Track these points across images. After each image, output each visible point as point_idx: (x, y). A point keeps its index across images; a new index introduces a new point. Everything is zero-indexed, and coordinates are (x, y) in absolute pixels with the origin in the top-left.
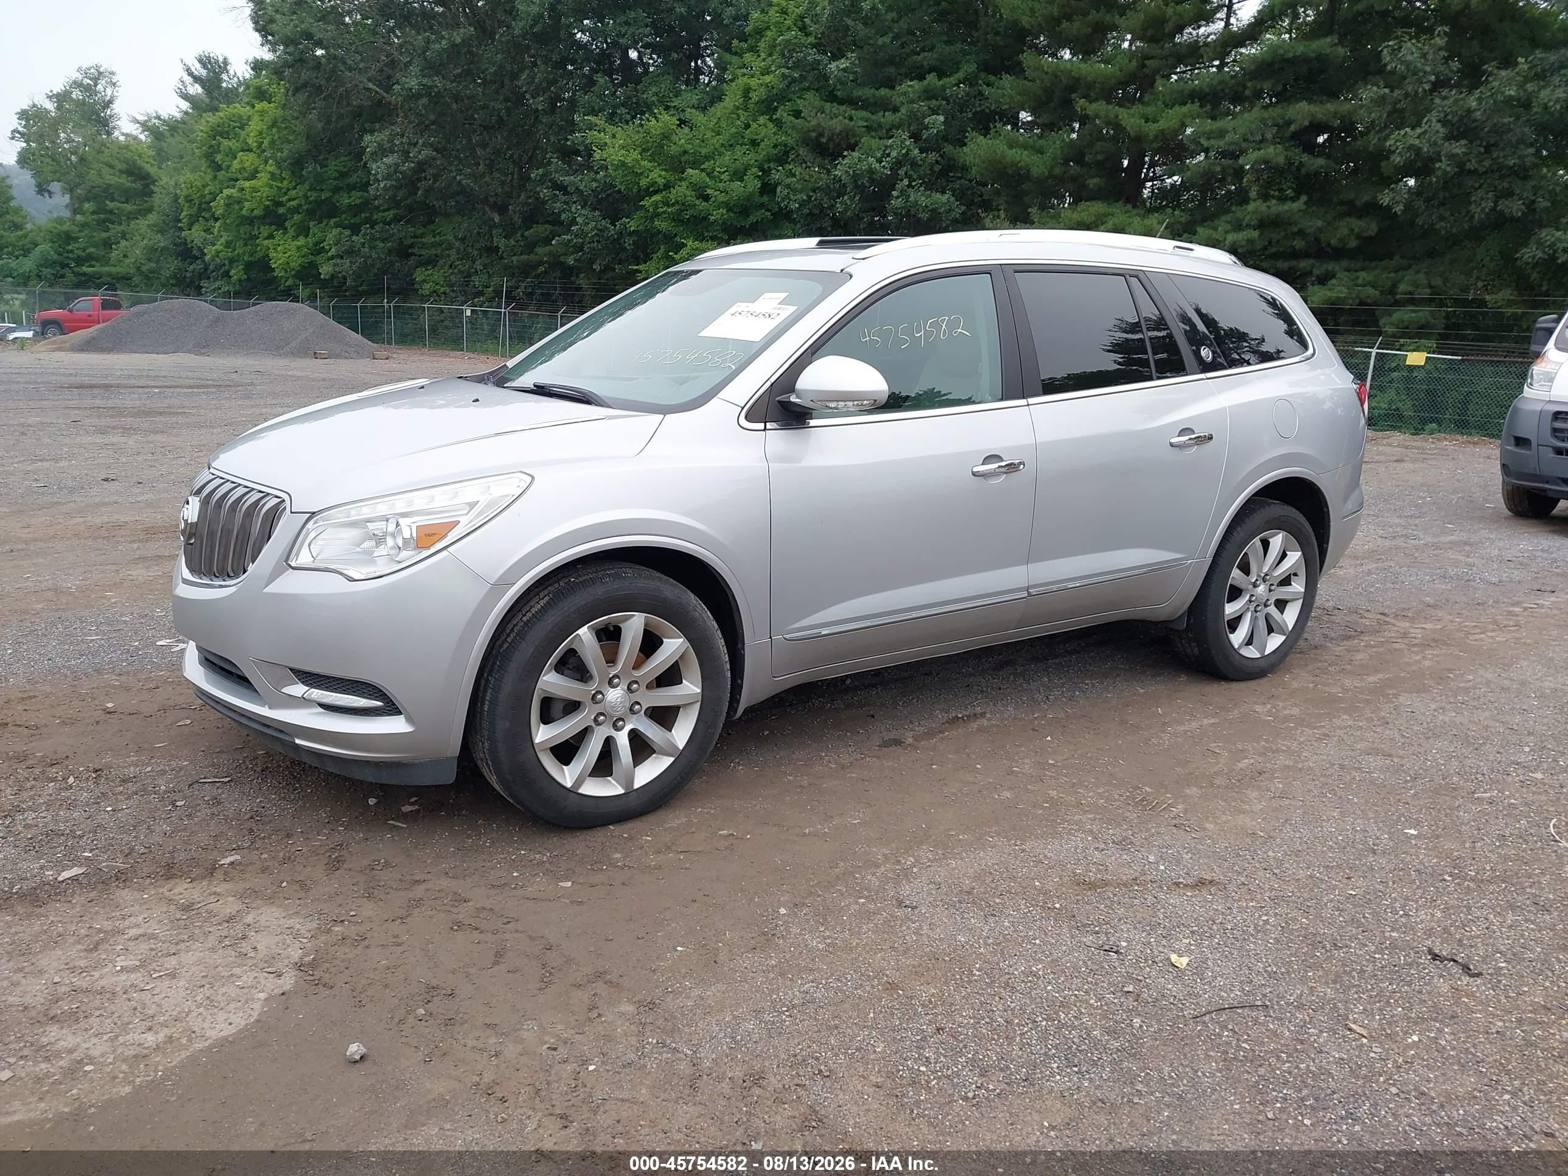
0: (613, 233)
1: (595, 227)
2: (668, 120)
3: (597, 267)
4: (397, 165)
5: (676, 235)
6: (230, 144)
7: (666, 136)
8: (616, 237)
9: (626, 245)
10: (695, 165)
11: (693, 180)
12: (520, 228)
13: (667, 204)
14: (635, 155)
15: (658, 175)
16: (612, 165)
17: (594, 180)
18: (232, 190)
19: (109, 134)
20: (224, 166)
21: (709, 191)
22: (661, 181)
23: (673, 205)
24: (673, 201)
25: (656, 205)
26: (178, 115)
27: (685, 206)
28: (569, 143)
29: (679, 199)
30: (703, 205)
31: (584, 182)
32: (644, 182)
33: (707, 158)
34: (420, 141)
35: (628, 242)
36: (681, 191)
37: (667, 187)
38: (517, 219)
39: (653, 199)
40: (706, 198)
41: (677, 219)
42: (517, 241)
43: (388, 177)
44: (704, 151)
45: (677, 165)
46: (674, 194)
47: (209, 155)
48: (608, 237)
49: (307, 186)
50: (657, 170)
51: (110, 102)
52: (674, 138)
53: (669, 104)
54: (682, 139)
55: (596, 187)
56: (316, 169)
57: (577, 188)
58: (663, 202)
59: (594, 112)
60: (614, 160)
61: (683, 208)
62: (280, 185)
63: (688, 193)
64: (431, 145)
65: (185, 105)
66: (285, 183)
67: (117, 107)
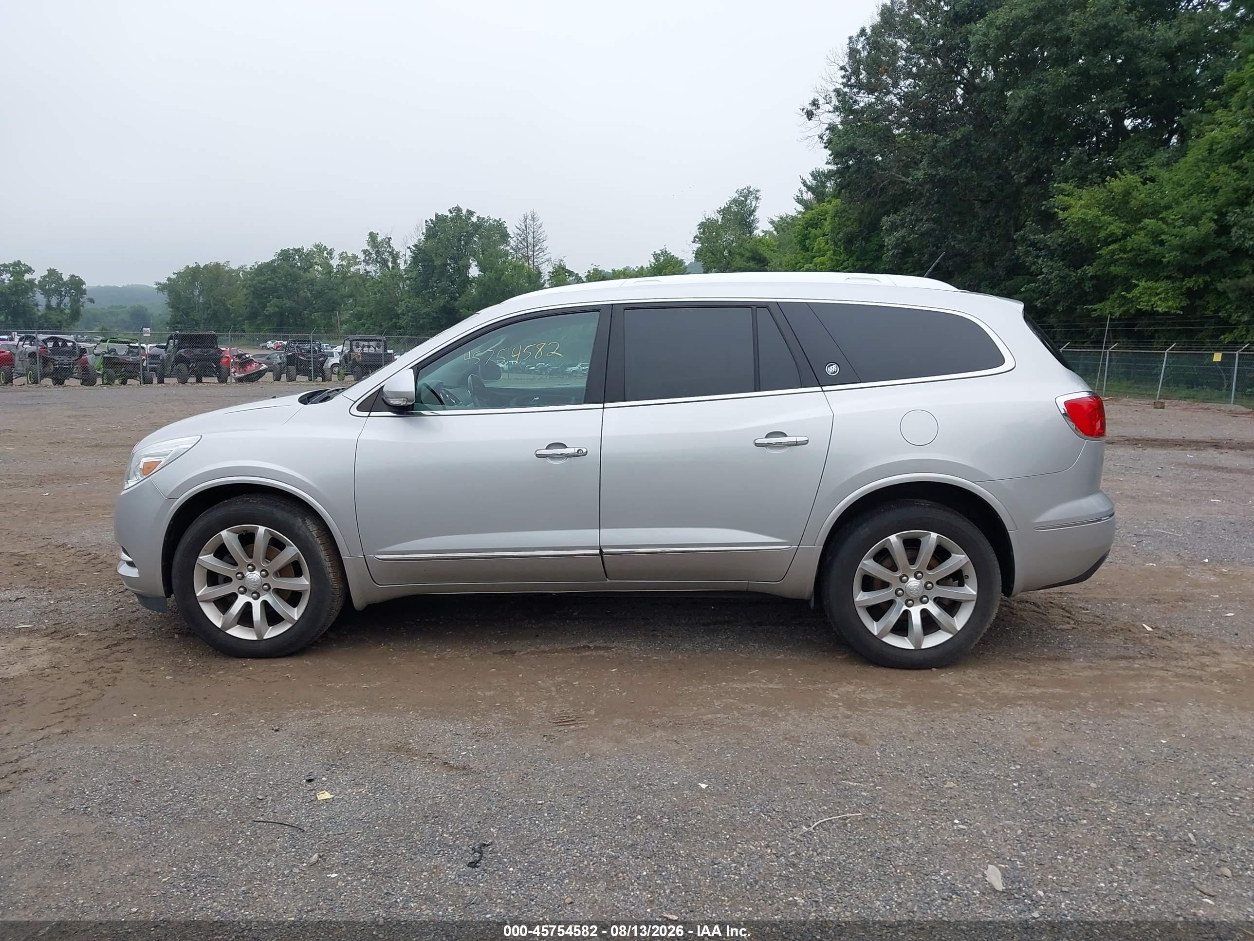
0: (1074, 279)
1: (1058, 275)
2: (1131, 179)
3: (1060, 308)
4: (904, 237)
5: (1132, 277)
6: (816, 231)
7: (1127, 193)
8: (1077, 282)
9: (1086, 288)
10: (1155, 214)
11: (1149, 228)
12: (1004, 280)
13: (1125, 251)
14: (1095, 212)
15: (1116, 227)
16: (1073, 222)
17: (1062, 236)
18: (810, 265)
19: (751, 232)
20: (810, 249)
21: (1163, 237)
22: (1119, 232)
23: (1131, 251)
24: (1130, 247)
25: (1113, 253)
26: (794, 214)
27: (1141, 251)
28: (1043, 208)
29: (1135, 246)
30: (1158, 249)
31: (1053, 238)
32: (1102, 234)
33: (1167, 207)
34: (925, 218)
35: (1088, 286)
36: (1139, 239)
37: (1125, 236)
38: (1001, 272)
39: (1110, 248)
40: (1162, 243)
41: (1133, 263)
42: (1002, 290)
43: (896, 246)
44: (1162, 203)
45: (1136, 217)
46: (1130, 243)
47: (802, 242)
48: (1070, 283)
49: (855, 258)
50: (1117, 224)
51: (754, 211)
52: (1135, 193)
53: (1141, 164)
54: (1142, 195)
55: (1062, 242)
56: (862, 244)
57: (1045, 245)
58: (1120, 250)
59: (1066, 180)
60: (1074, 218)
61: (1139, 253)
62: (838, 258)
63: (1145, 240)
64: (933, 219)
65: (800, 208)
66: (842, 256)
67: (758, 214)
